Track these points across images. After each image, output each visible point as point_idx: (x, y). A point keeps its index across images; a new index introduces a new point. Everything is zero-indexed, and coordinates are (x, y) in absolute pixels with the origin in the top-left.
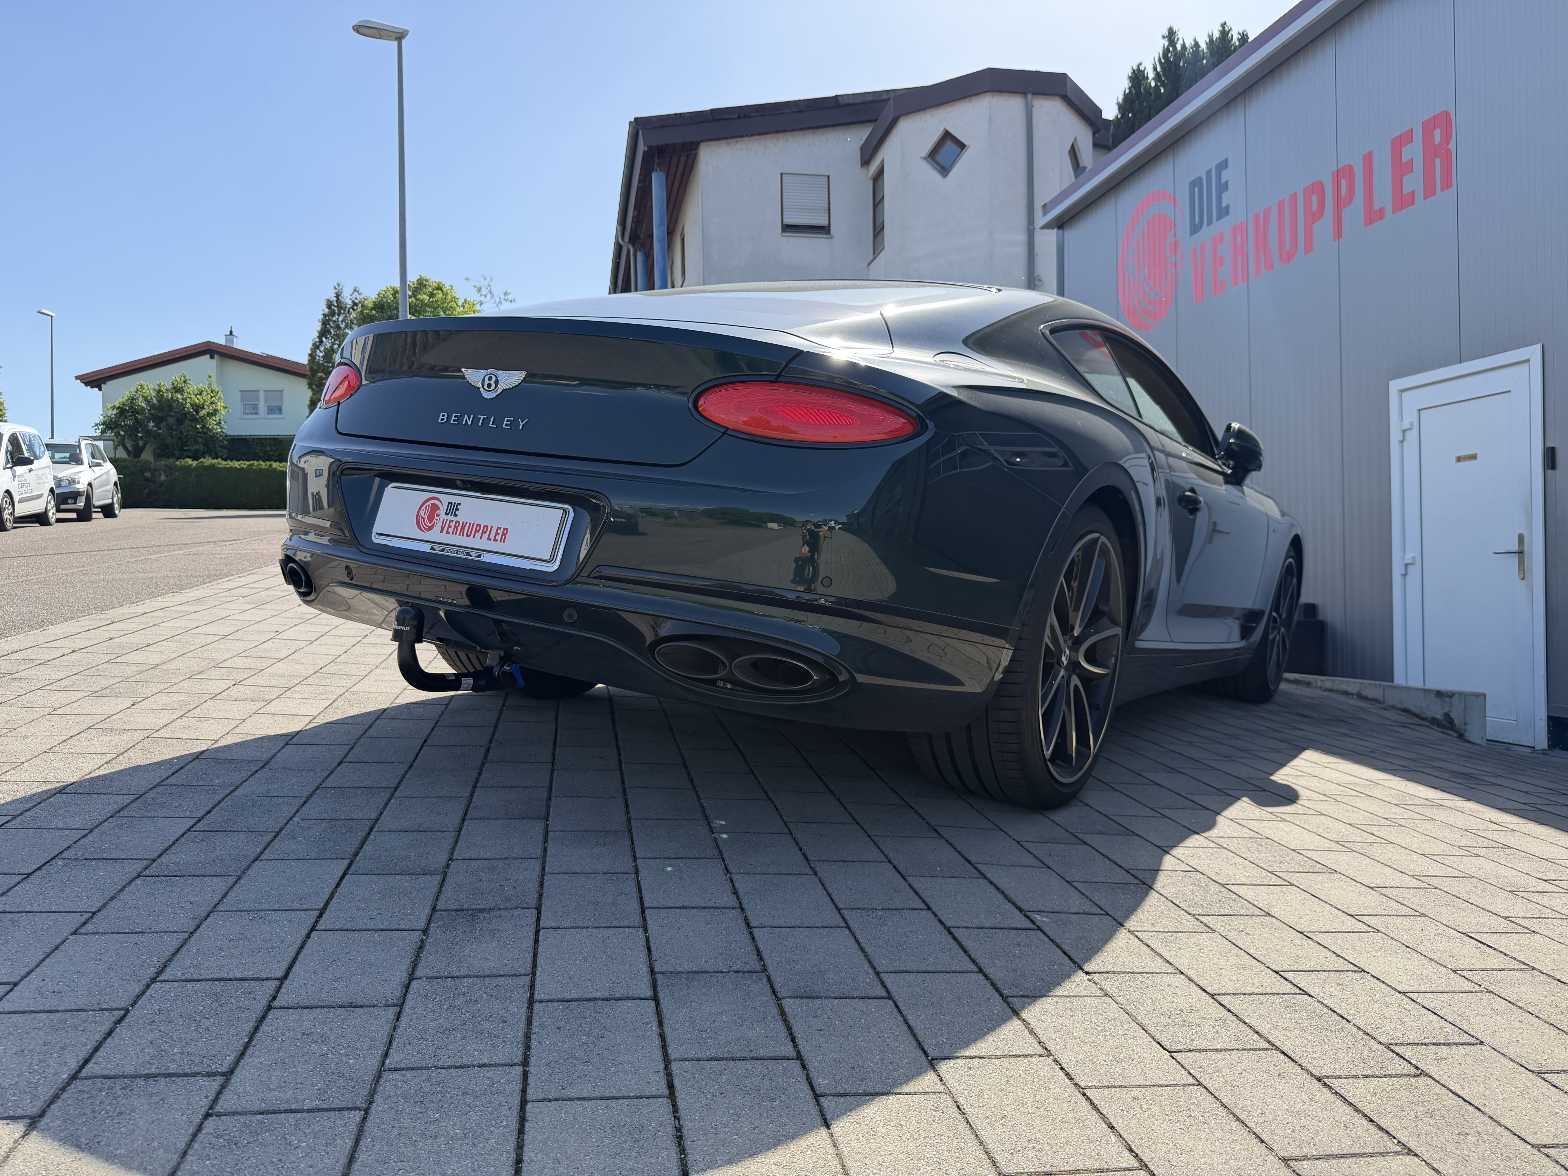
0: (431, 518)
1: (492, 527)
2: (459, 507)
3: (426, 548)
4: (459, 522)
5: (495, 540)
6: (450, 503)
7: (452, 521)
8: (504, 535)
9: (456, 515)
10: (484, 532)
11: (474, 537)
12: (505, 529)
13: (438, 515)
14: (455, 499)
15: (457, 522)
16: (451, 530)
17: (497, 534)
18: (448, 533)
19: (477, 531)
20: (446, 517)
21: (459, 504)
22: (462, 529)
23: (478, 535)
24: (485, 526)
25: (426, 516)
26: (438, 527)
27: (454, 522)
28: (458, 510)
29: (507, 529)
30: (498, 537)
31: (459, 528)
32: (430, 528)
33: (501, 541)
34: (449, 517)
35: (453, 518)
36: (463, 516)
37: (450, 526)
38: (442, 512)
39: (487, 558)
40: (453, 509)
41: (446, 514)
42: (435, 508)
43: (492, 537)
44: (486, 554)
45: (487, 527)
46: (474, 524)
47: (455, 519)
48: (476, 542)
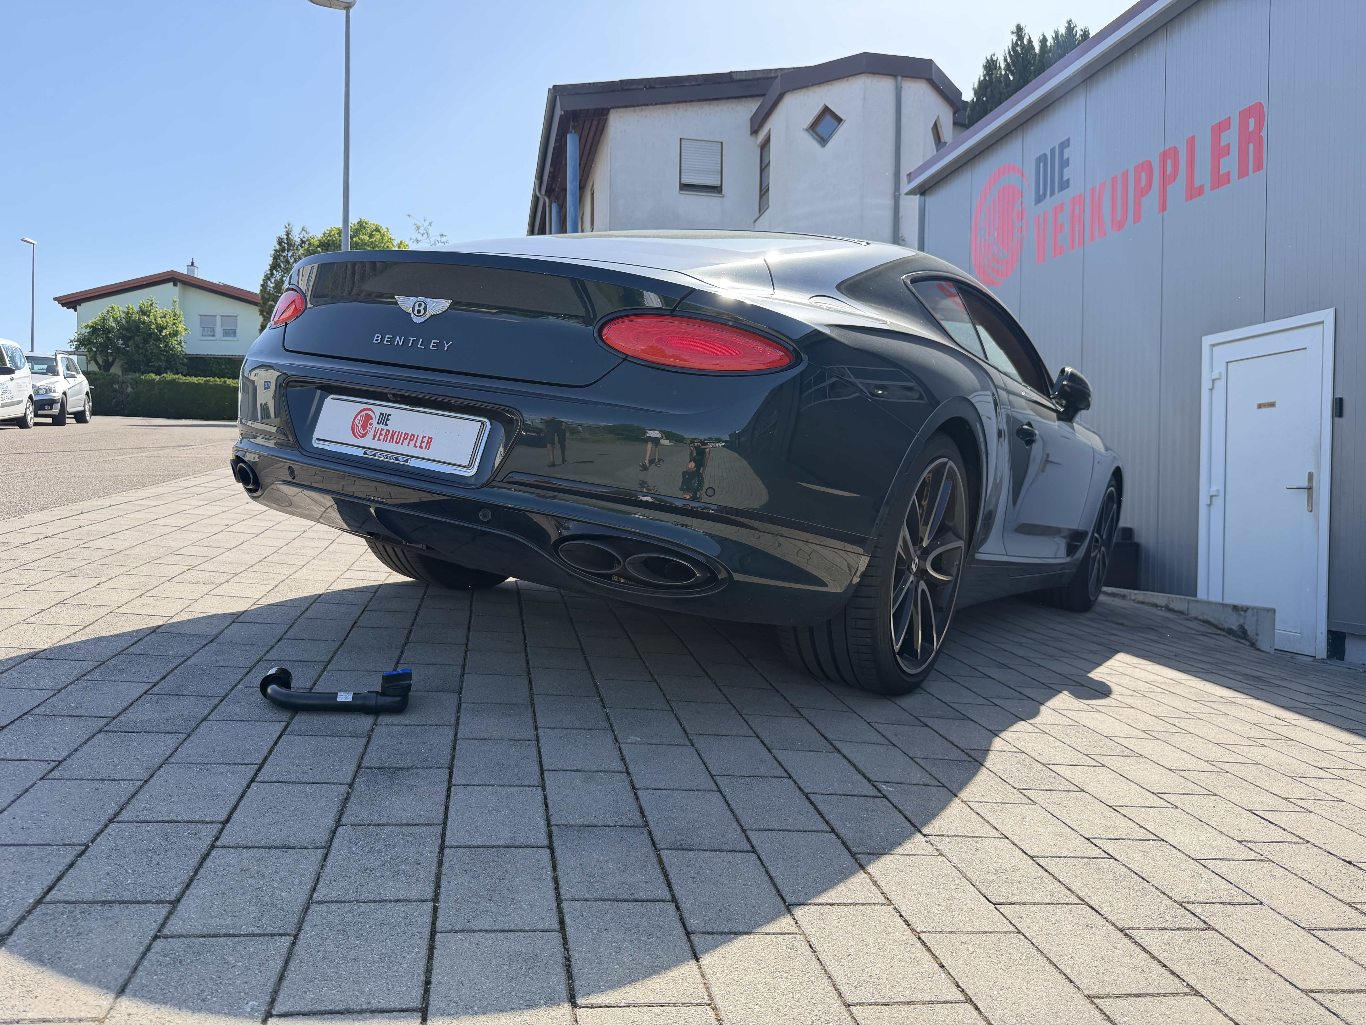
0: (364, 427)
1: (418, 436)
2: (389, 417)
3: (359, 453)
4: (389, 431)
5: (421, 447)
6: (382, 414)
7: (383, 430)
8: (429, 443)
9: (386, 425)
10: (411, 440)
11: (402, 444)
12: (429, 438)
13: (371, 424)
14: (386, 411)
15: (387, 430)
16: (382, 437)
17: (422, 442)
18: (379, 440)
19: (404, 439)
20: (378, 426)
21: (390, 415)
22: (391, 436)
23: (406, 442)
24: (412, 435)
25: (361, 424)
26: (370, 435)
27: (385, 430)
28: (389, 420)
29: (431, 438)
30: (424, 445)
31: (389, 436)
32: (364, 436)
33: (425, 449)
34: (381, 426)
35: (384, 427)
36: (393, 425)
37: (381, 434)
38: (375, 421)
39: (413, 463)
40: (384, 419)
41: (378, 423)
42: (368, 417)
43: (418, 444)
44: (412, 459)
45: (414, 435)
46: (402, 433)
47: (386, 428)
48: (405, 448)
